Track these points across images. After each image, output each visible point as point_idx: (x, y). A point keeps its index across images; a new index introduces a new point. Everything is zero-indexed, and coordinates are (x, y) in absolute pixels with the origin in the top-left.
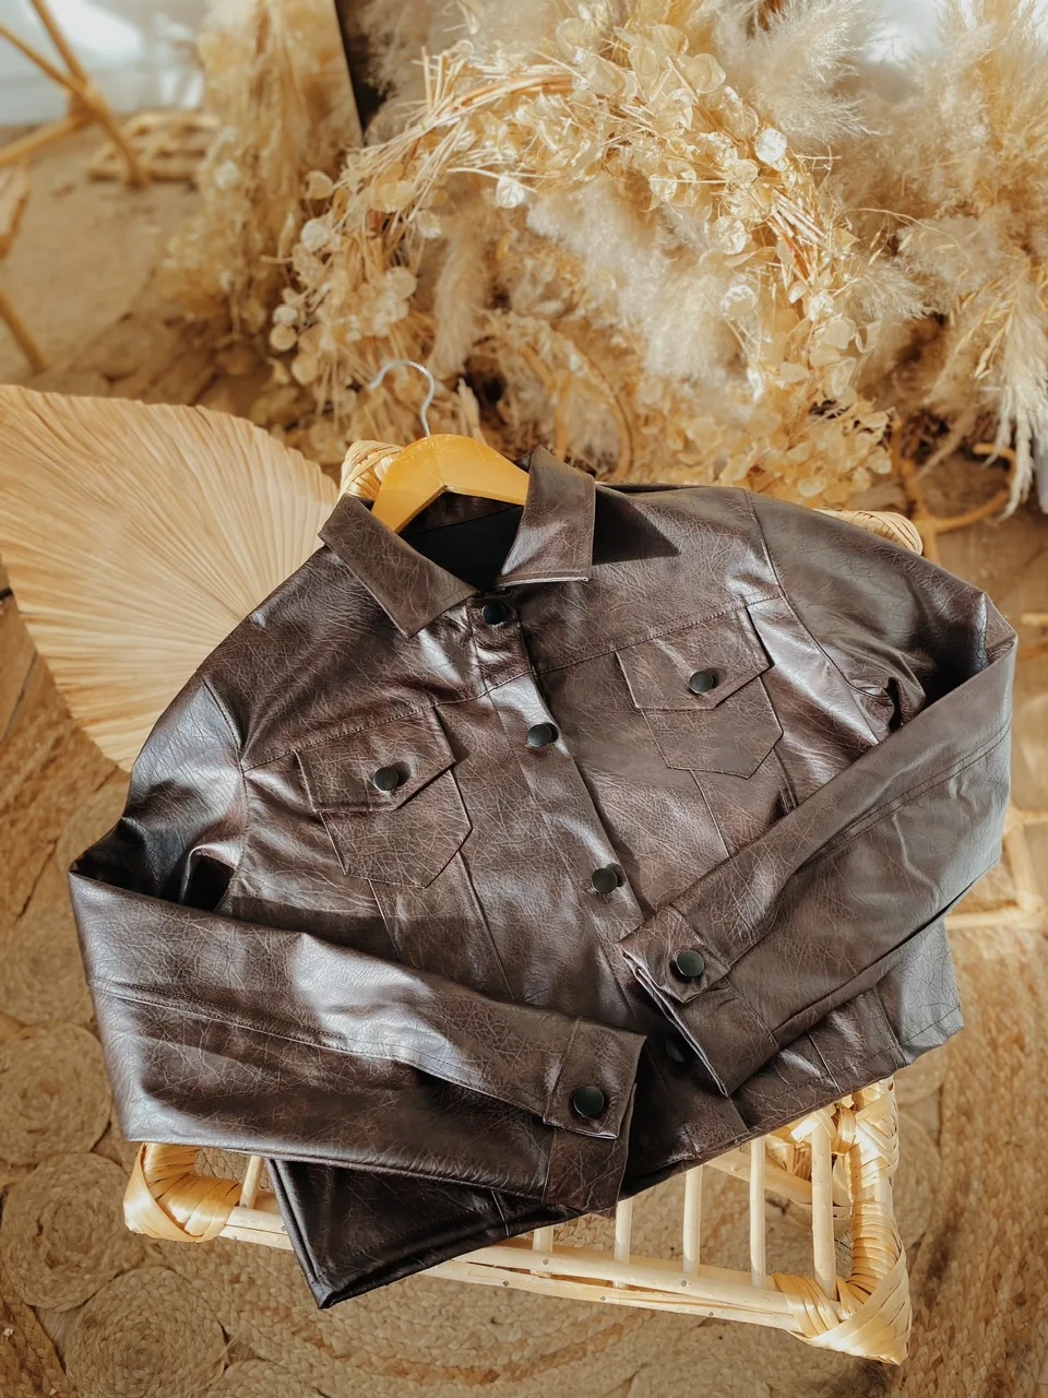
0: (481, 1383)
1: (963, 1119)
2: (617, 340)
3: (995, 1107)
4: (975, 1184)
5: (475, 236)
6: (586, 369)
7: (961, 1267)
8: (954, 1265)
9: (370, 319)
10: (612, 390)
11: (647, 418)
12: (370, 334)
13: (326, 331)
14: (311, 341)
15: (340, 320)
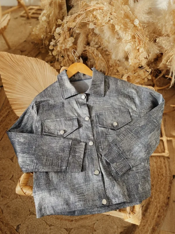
0: (71, 222)
1: (152, 187)
2: (107, 53)
3: (157, 185)
4: (153, 197)
5: (85, 33)
6: (102, 57)
7: (150, 211)
8: (148, 210)
9: (66, 45)
10: (106, 61)
11: (111, 66)
12: (66, 48)
13: (59, 47)
14: (56, 48)
15: (61, 45)
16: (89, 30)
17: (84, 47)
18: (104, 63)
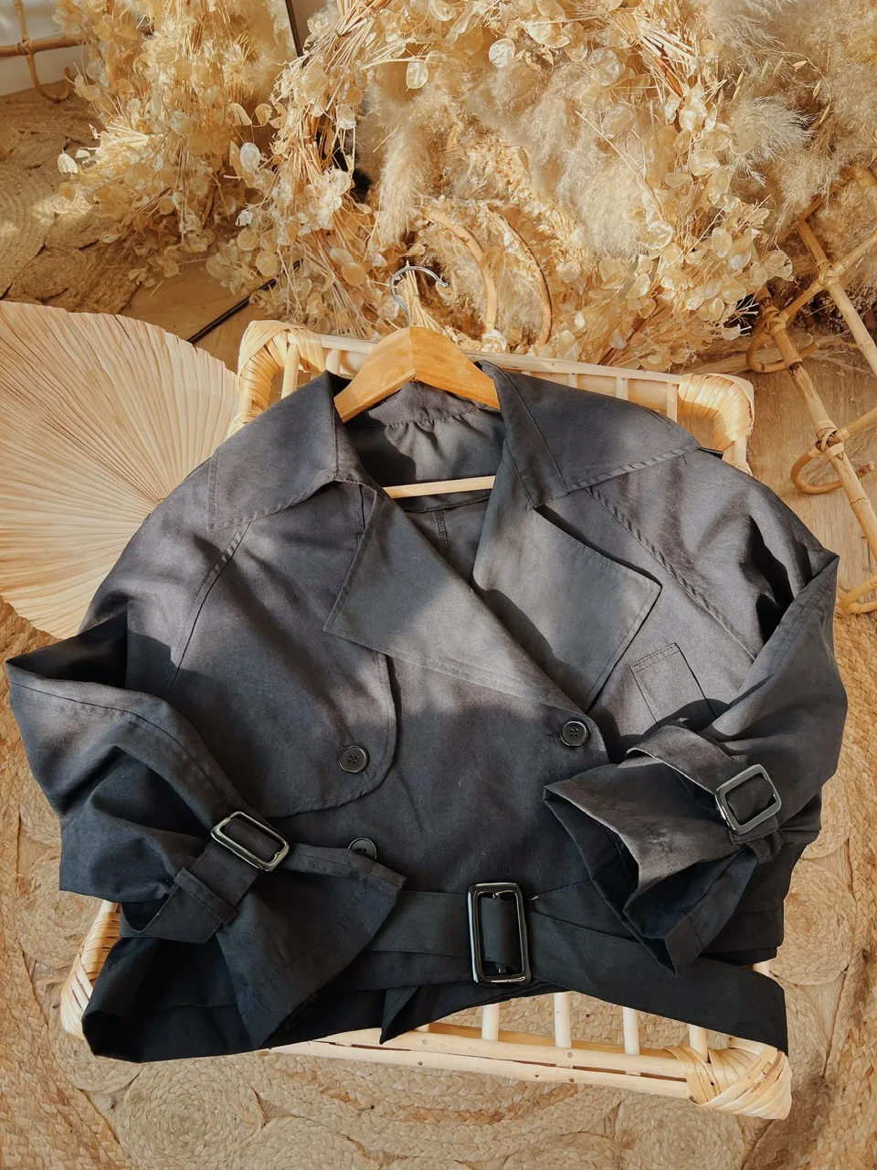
0: (490, 1123)
1: (869, 867)
2: (543, 227)
6: (517, 245)
9: (316, 215)
10: (539, 266)
11: (565, 296)
12: (317, 229)
13: (281, 229)
14: (270, 240)
15: (291, 218)
16: (446, 110)
17: (417, 202)
18: (531, 279)
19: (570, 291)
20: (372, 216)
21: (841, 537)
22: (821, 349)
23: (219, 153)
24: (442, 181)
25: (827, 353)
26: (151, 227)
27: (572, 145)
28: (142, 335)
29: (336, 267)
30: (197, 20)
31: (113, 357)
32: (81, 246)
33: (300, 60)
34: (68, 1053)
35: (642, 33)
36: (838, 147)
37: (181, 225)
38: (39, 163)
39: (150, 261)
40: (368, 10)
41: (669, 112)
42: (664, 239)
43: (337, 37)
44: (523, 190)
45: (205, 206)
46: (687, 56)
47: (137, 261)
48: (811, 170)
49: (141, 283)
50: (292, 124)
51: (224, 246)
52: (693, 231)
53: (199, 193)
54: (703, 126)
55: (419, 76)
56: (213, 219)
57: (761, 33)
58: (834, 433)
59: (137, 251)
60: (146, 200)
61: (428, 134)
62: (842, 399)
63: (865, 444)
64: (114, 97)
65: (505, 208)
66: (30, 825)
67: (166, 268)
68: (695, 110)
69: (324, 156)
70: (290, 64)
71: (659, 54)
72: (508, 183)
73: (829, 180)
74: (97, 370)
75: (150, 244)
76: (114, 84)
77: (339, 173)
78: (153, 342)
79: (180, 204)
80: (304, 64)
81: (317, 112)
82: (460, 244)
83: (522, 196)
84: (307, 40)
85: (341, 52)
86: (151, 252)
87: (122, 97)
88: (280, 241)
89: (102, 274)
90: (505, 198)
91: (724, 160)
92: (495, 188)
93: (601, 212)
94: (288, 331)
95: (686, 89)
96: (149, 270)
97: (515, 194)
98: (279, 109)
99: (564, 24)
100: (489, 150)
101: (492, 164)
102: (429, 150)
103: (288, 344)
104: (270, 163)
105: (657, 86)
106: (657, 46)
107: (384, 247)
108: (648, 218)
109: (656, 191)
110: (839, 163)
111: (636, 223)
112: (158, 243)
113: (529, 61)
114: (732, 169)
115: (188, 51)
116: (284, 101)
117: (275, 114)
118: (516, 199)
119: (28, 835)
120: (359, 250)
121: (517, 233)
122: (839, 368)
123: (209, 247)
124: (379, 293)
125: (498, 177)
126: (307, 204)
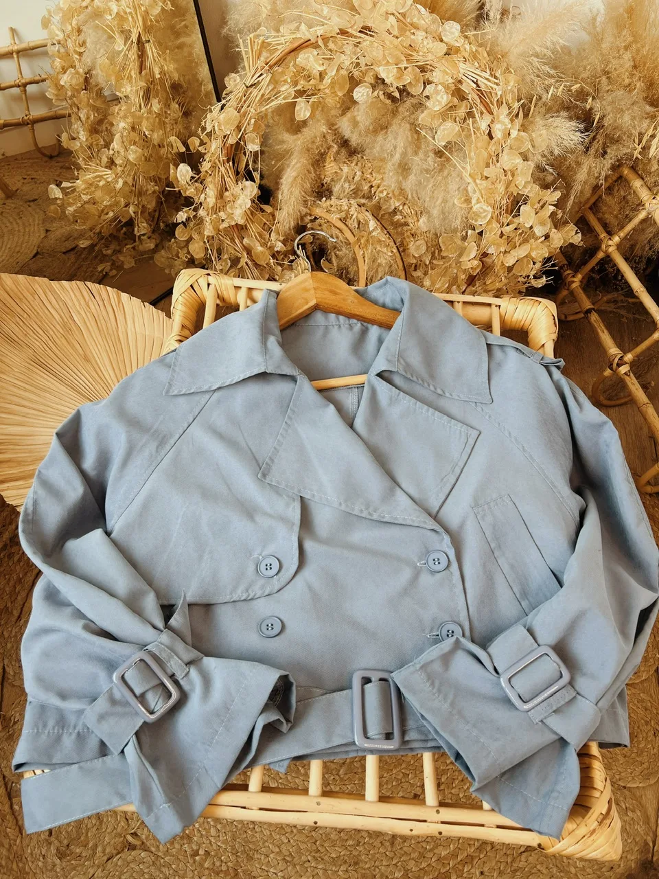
6: (379, 230)
9: (233, 214)
10: (396, 244)
11: (416, 266)
12: (233, 223)
13: (207, 224)
14: (199, 233)
15: (214, 216)
16: (324, 136)
17: (306, 202)
18: (390, 254)
19: (419, 262)
20: (273, 216)
21: (634, 437)
22: (608, 302)
23: (163, 177)
24: (324, 188)
25: (611, 305)
26: (115, 233)
27: (416, 153)
28: (104, 295)
29: (249, 251)
30: (147, 84)
31: (83, 313)
32: (64, 251)
33: (220, 105)
34: (38, 856)
35: (462, 71)
36: (609, 151)
37: (136, 229)
38: (36, 197)
39: (114, 258)
40: (267, 68)
41: (483, 125)
42: (486, 215)
43: (245, 88)
44: (382, 192)
45: (154, 217)
46: (495, 86)
47: (104, 258)
48: (590, 167)
49: (106, 273)
50: (214, 149)
51: (167, 244)
52: (507, 212)
53: (149, 206)
54: (509, 134)
55: (305, 111)
56: (159, 227)
57: (547, 69)
58: (622, 357)
59: (104, 252)
60: (111, 214)
61: (312, 154)
62: (626, 339)
63: (646, 369)
64: (89, 148)
65: (369, 204)
66: (12, 673)
67: (125, 262)
68: (503, 123)
69: (238, 173)
70: (212, 108)
71: (475, 86)
72: (371, 187)
73: (603, 174)
74: (70, 321)
75: (114, 246)
76: (90, 139)
77: (249, 183)
78: (112, 300)
79: (134, 213)
80: (222, 108)
81: (232, 141)
82: (337, 232)
83: (381, 195)
84: (224, 92)
85: (247, 98)
86: (116, 252)
87: (95, 147)
88: (207, 233)
89: (79, 268)
90: (370, 197)
91: (526, 159)
92: (362, 191)
93: (439, 201)
94: (209, 275)
95: (494, 109)
96: (112, 264)
97: (377, 194)
98: (206, 139)
99: (406, 68)
100: (357, 164)
101: (359, 173)
102: (313, 165)
103: (209, 285)
104: (199, 178)
105: (474, 109)
106: (473, 81)
107: (283, 236)
108: (474, 201)
109: (478, 181)
110: (610, 162)
111: (464, 206)
112: (119, 245)
113: (382, 97)
114: (532, 164)
115: (140, 106)
116: (209, 135)
117: (202, 143)
118: (377, 198)
119: (10, 681)
120: (264, 239)
121: (378, 220)
122: (623, 316)
123: (157, 246)
124: (280, 268)
125: (363, 182)
126: (226, 206)
